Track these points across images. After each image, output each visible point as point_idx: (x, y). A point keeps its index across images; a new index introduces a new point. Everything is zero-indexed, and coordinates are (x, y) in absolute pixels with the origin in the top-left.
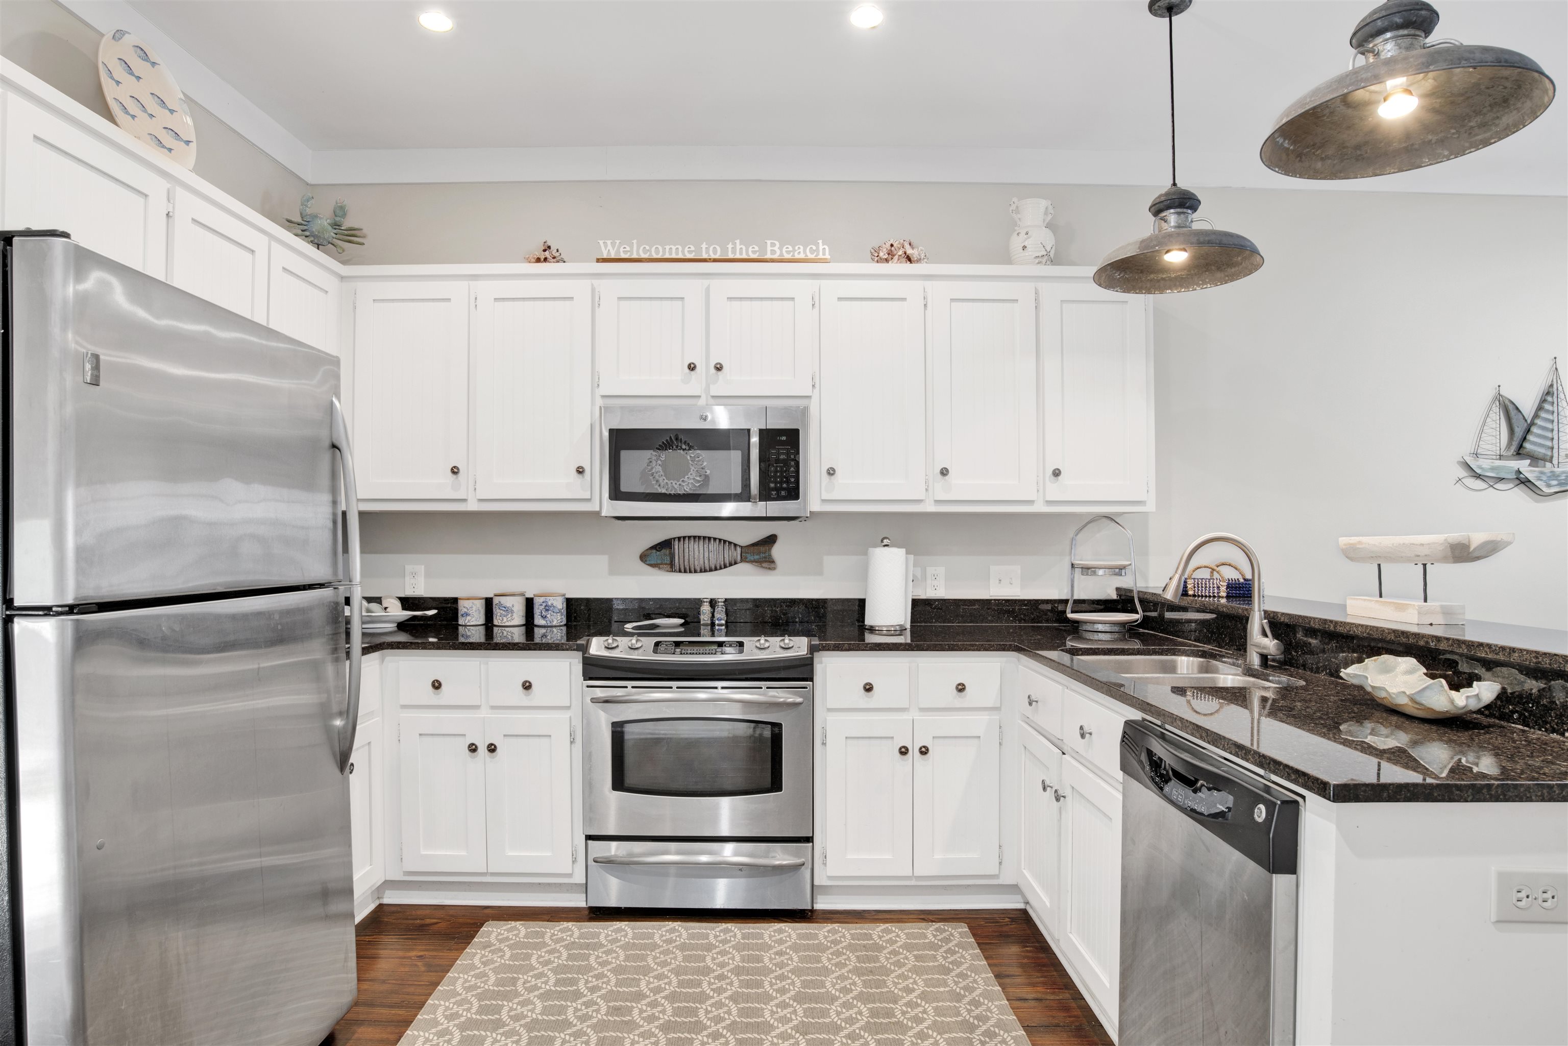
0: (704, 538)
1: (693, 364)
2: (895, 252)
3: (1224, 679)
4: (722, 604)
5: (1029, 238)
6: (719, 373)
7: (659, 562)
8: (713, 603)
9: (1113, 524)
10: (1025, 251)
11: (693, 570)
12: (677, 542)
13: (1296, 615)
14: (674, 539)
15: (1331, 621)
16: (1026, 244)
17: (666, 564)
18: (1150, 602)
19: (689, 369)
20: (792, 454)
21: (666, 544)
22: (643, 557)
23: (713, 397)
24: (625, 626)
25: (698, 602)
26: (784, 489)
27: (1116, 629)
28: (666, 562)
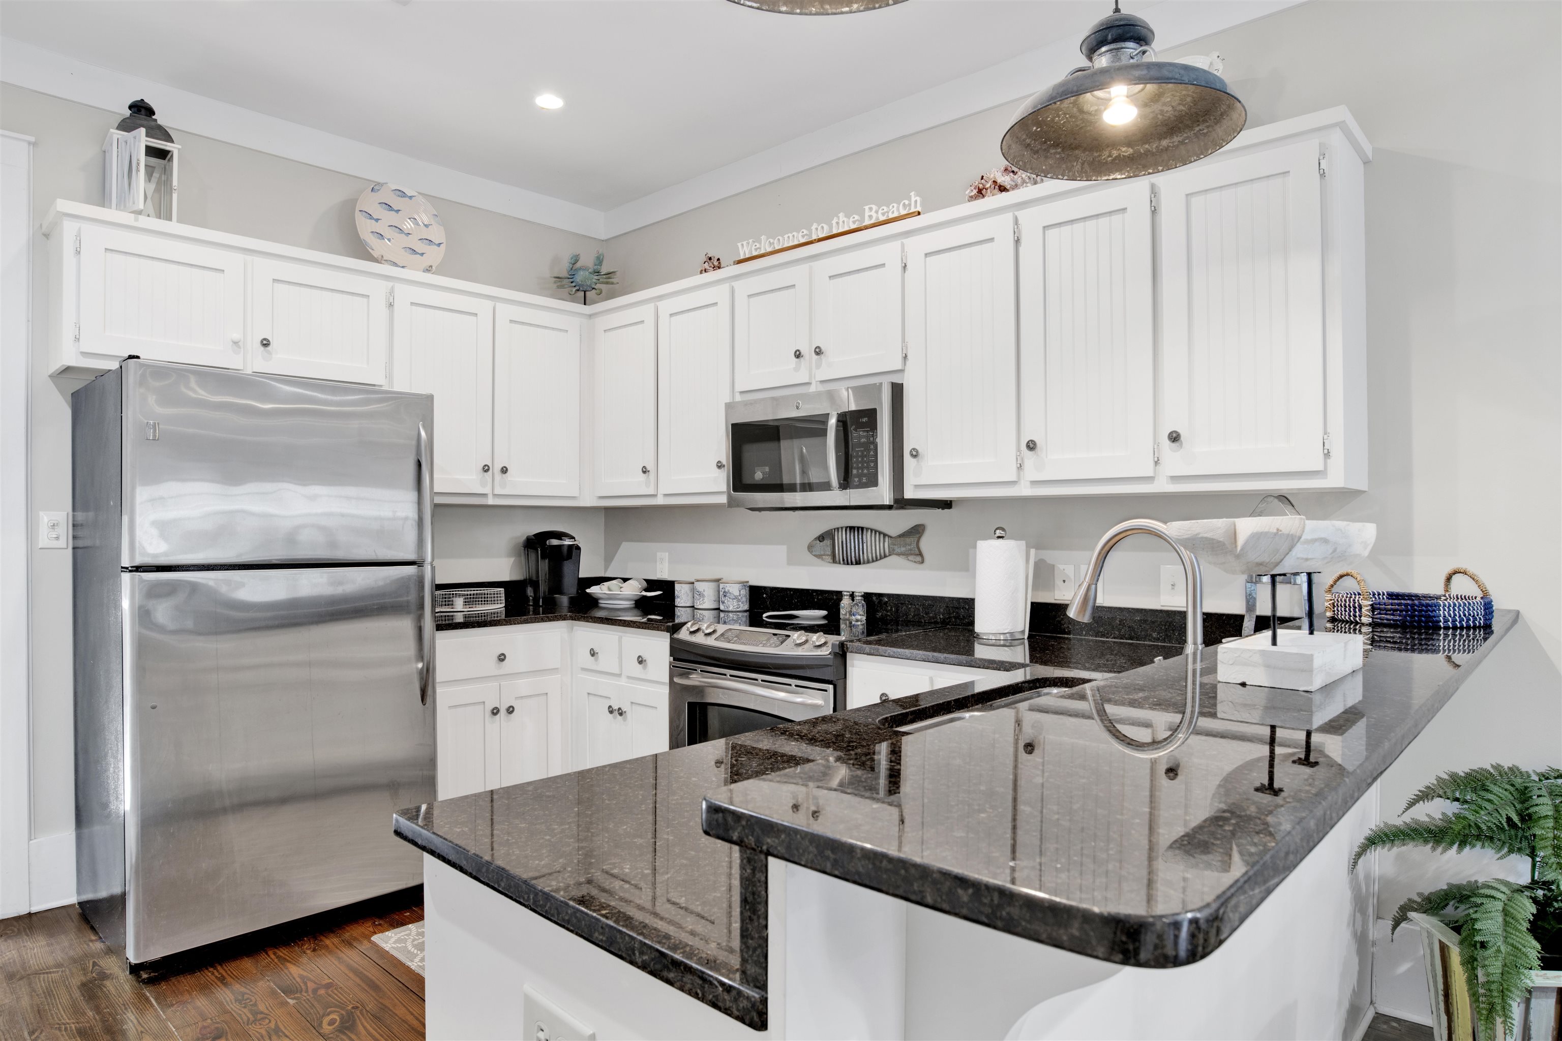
0: (858, 528)
1: (799, 350)
4: (863, 598)
6: (819, 357)
7: (822, 553)
8: (854, 596)
9: (1291, 507)
11: (850, 562)
12: (836, 533)
14: (835, 529)
17: (828, 555)
19: (796, 356)
20: (871, 437)
21: (829, 535)
22: (810, 546)
24: (764, 615)
26: (865, 475)
28: (828, 552)
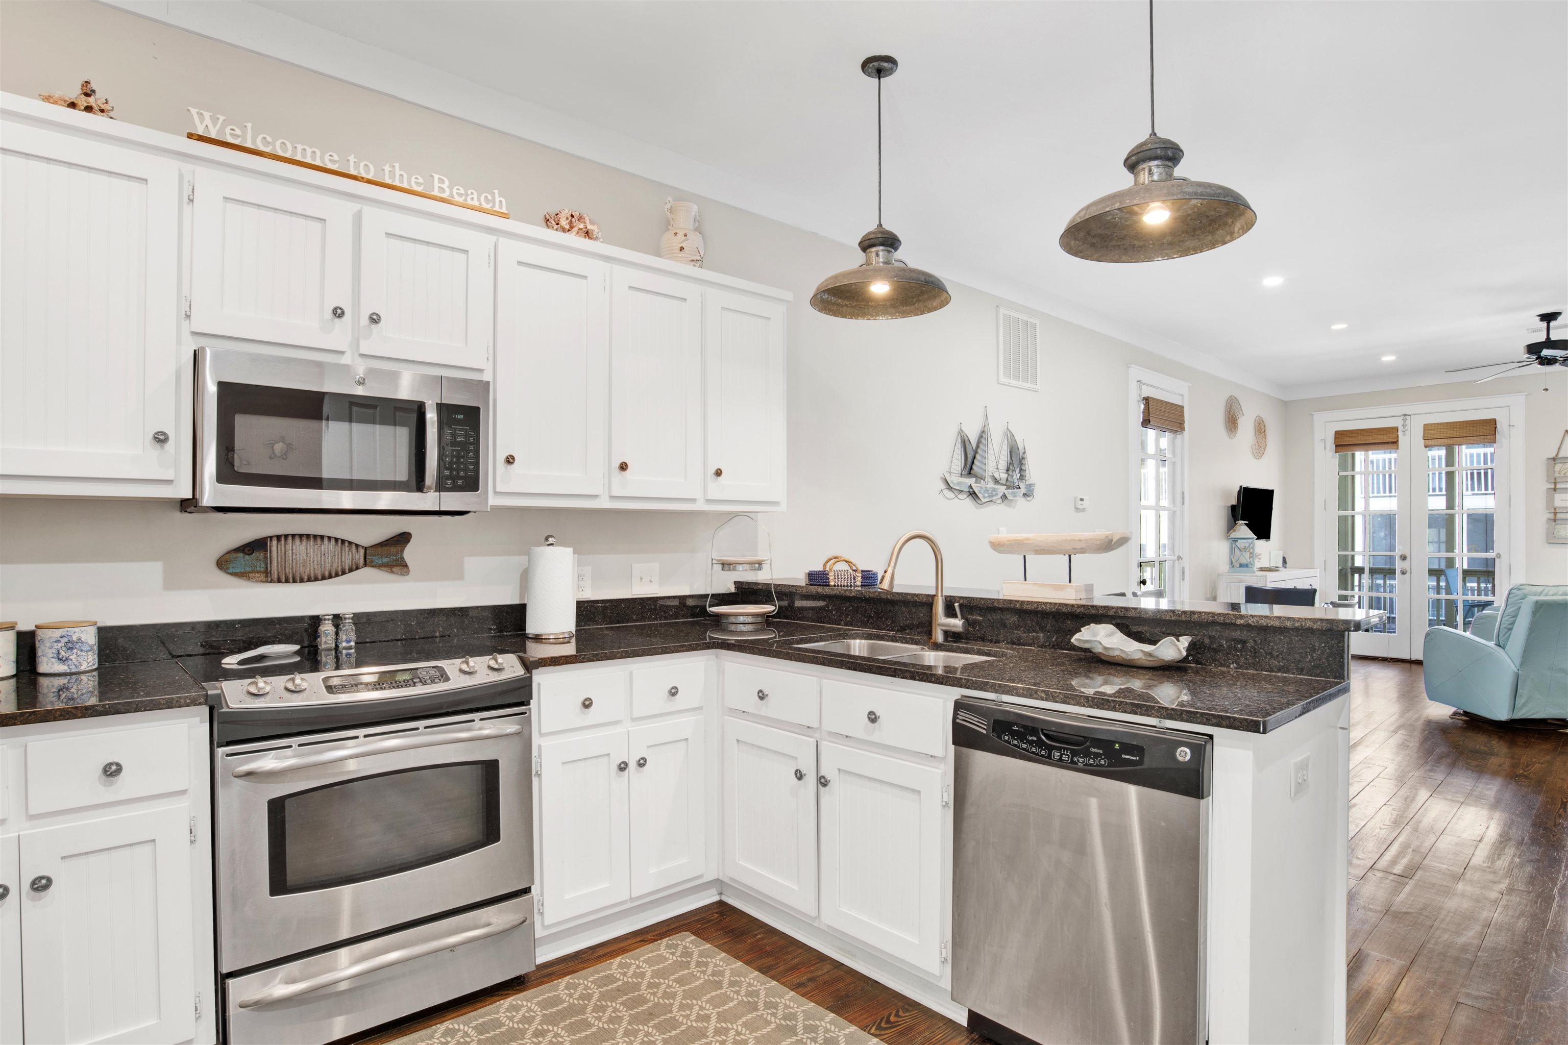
0: (315, 536)
1: (340, 309)
2: (575, 224)
3: (929, 655)
4: (350, 621)
5: (687, 240)
6: (373, 326)
7: (248, 569)
8: (337, 619)
10: (682, 252)
11: (298, 579)
12: (275, 542)
13: (977, 598)
14: (271, 538)
15: (1017, 601)
16: (683, 245)
17: (258, 572)
18: (785, 593)
19: (335, 314)
20: (472, 437)
21: (258, 546)
22: (223, 564)
23: (361, 355)
24: (224, 661)
25: (316, 621)
26: (461, 478)
27: (759, 619)
28: (258, 569)
